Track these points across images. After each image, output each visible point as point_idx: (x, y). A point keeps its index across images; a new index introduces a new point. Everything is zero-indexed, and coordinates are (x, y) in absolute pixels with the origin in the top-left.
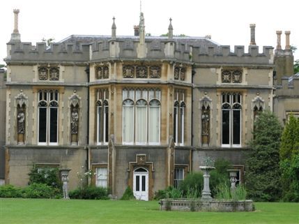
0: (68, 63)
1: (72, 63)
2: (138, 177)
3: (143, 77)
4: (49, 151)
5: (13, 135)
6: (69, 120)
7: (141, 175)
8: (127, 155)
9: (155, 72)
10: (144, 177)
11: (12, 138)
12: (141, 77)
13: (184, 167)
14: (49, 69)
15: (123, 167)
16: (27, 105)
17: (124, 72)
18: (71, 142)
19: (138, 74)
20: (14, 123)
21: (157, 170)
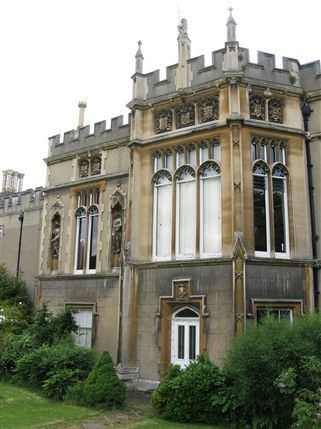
0: (110, 144)
1: (115, 143)
2: (181, 329)
3: (188, 125)
4: (83, 282)
5: (46, 261)
6: (110, 230)
7: (187, 323)
8: (157, 281)
9: (208, 110)
10: (192, 329)
11: (45, 265)
12: (184, 127)
13: (292, 306)
14: (89, 160)
15: (151, 307)
16: (62, 216)
17: (157, 124)
18: (112, 267)
19: (179, 121)
20: (48, 243)
21: (214, 313)
